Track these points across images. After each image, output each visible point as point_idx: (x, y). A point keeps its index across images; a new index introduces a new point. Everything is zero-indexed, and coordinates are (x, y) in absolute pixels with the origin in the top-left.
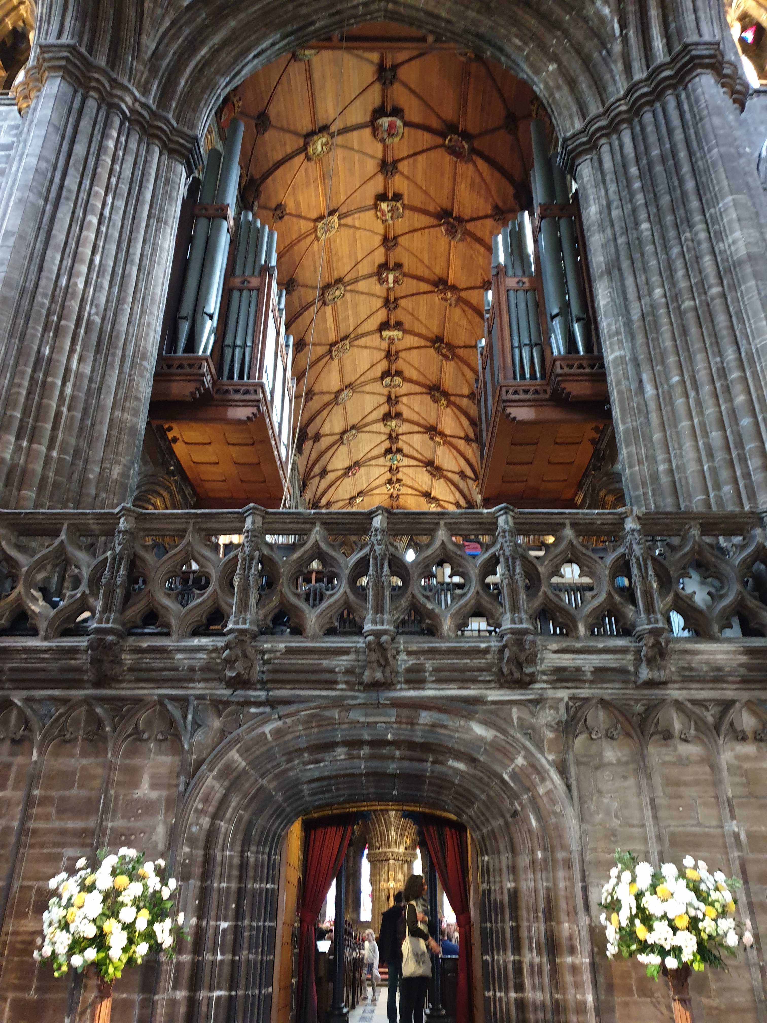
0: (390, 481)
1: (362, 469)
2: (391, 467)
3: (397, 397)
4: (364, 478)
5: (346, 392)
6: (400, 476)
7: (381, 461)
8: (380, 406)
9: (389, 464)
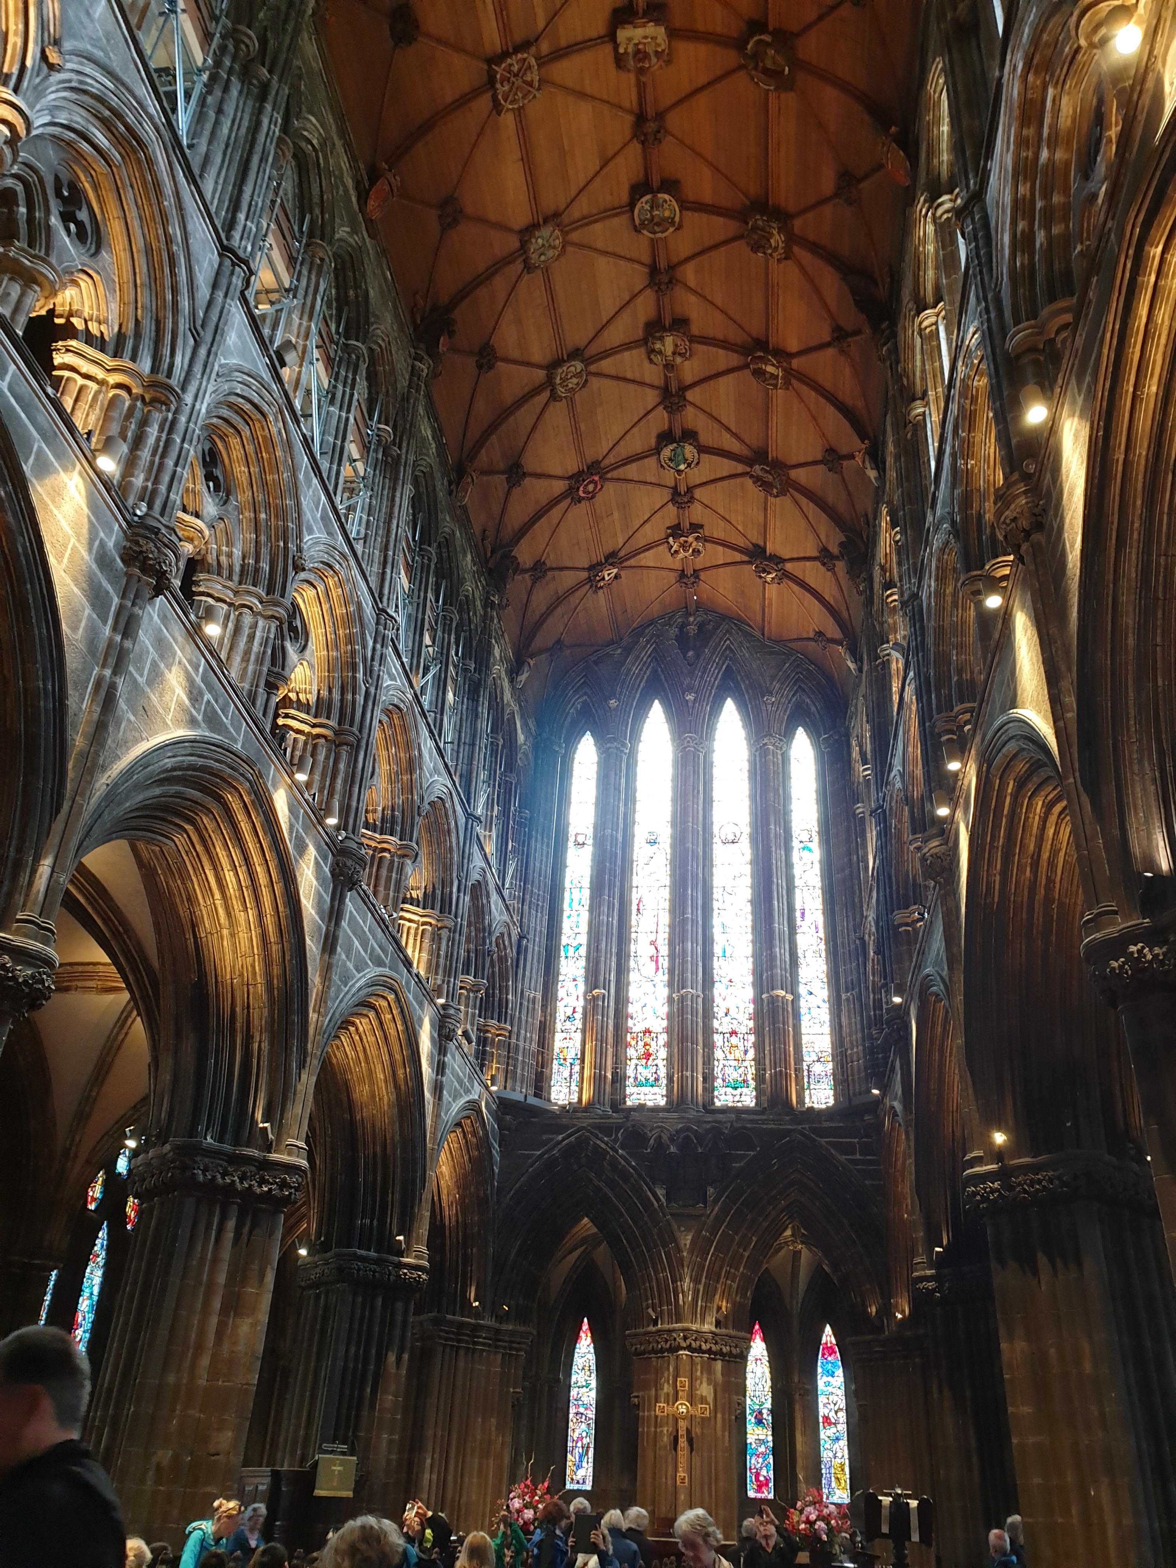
0: (676, 531)
1: (610, 489)
2: (675, 488)
3: (672, 268)
4: (616, 514)
5: (546, 232)
6: (696, 513)
7: (649, 468)
8: (634, 297)
9: (669, 478)
